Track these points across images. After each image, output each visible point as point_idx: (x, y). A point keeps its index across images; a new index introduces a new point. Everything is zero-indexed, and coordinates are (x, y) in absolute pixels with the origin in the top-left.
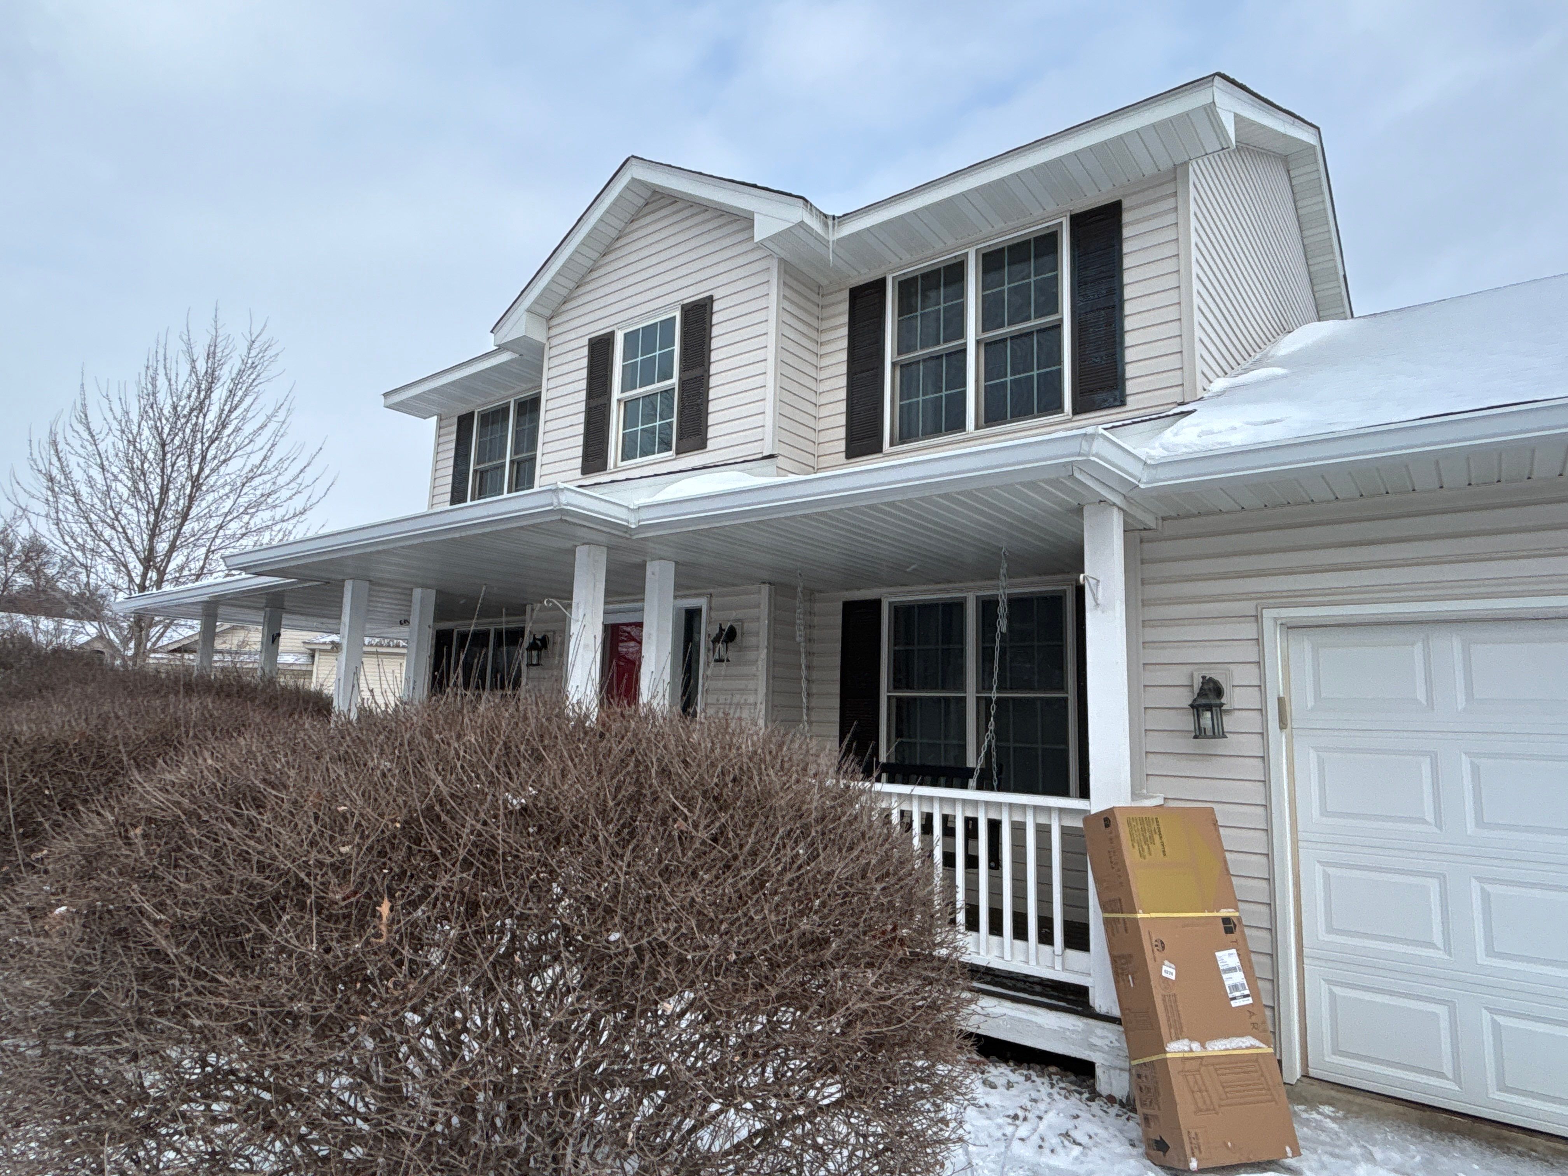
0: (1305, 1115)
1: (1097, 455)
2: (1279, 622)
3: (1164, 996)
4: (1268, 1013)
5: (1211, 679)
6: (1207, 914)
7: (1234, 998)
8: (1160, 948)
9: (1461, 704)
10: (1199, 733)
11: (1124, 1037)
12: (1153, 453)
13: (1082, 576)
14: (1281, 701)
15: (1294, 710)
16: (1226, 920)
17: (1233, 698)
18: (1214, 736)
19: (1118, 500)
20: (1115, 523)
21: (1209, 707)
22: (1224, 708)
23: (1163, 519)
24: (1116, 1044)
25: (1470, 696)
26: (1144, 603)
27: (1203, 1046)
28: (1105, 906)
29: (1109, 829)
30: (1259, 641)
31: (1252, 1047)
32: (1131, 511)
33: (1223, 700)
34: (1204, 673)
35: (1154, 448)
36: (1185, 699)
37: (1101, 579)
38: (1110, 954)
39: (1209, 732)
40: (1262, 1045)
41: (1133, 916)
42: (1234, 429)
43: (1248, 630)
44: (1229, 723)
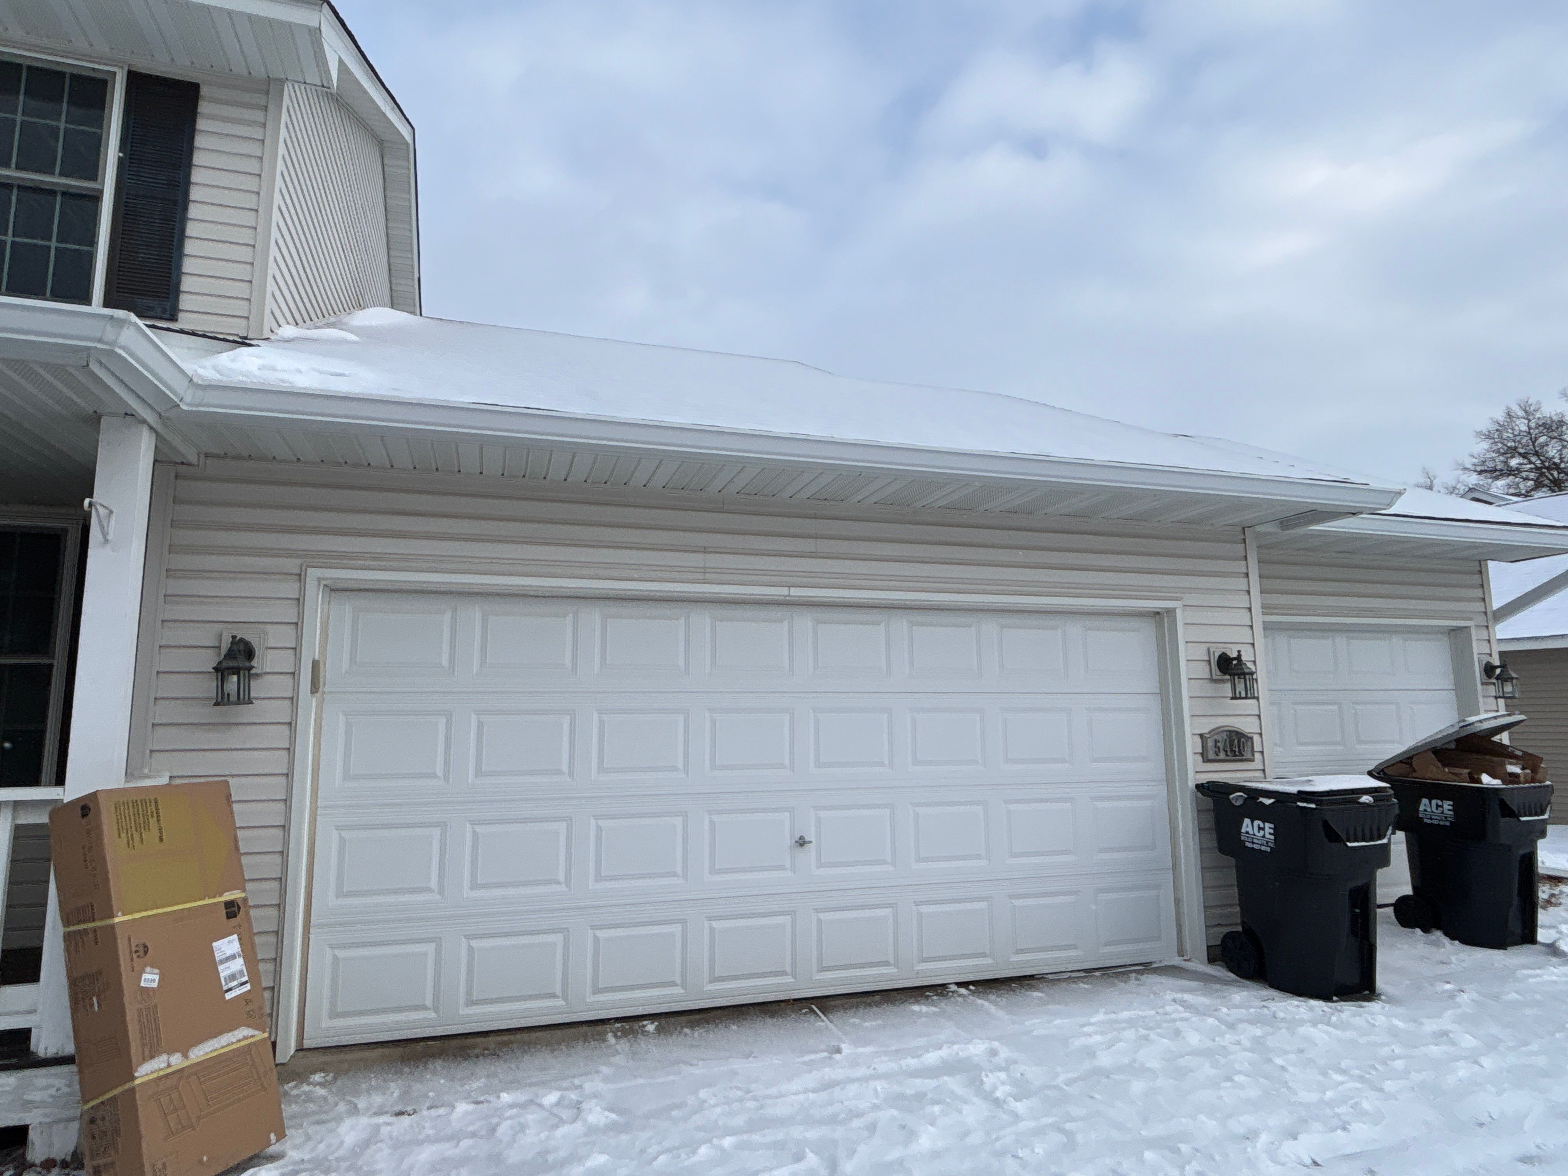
0: (295, 1092)
1: (124, 348)
2: (323, 583)
3: (140, 1011)
4: (267, 995)
5: (242, 640)
6: (207, 901)
7: (230, 990)
8: (141, 953)
9: (476, 668)
10: (222, 700)
11: (77, 1078)
12: (201, 371)
13: (87, 501)
14: (315, 665)
15: (328, 673)
16: (229, 904)
17: (264, 662)
18: (239, 702)
19: (151, 418)
20: (144, 445)
21: (236, 671)
22: (253, 671)
23: (207, 456)
24: (66, 1090)
25: (483, 661)
26: (172, 549)
27: (186, 1056)
28: (67, 919)
29: (85, 820)
30: (299, 602)
31: (245, 1038)
32: (169, 436)
33: (254, 663)
34: (235, 633)
35: (203, 367)
36: (208, 661)
37: (115, 510)
38: (69, 976)
39: (233, 698)
40: (257, 1032)
41: (108, 922)
42: (299, 371)
43: (290, 589)
44: (257, 688)
